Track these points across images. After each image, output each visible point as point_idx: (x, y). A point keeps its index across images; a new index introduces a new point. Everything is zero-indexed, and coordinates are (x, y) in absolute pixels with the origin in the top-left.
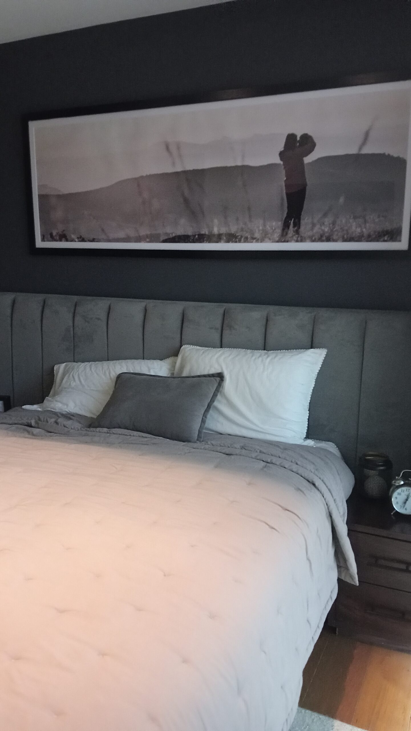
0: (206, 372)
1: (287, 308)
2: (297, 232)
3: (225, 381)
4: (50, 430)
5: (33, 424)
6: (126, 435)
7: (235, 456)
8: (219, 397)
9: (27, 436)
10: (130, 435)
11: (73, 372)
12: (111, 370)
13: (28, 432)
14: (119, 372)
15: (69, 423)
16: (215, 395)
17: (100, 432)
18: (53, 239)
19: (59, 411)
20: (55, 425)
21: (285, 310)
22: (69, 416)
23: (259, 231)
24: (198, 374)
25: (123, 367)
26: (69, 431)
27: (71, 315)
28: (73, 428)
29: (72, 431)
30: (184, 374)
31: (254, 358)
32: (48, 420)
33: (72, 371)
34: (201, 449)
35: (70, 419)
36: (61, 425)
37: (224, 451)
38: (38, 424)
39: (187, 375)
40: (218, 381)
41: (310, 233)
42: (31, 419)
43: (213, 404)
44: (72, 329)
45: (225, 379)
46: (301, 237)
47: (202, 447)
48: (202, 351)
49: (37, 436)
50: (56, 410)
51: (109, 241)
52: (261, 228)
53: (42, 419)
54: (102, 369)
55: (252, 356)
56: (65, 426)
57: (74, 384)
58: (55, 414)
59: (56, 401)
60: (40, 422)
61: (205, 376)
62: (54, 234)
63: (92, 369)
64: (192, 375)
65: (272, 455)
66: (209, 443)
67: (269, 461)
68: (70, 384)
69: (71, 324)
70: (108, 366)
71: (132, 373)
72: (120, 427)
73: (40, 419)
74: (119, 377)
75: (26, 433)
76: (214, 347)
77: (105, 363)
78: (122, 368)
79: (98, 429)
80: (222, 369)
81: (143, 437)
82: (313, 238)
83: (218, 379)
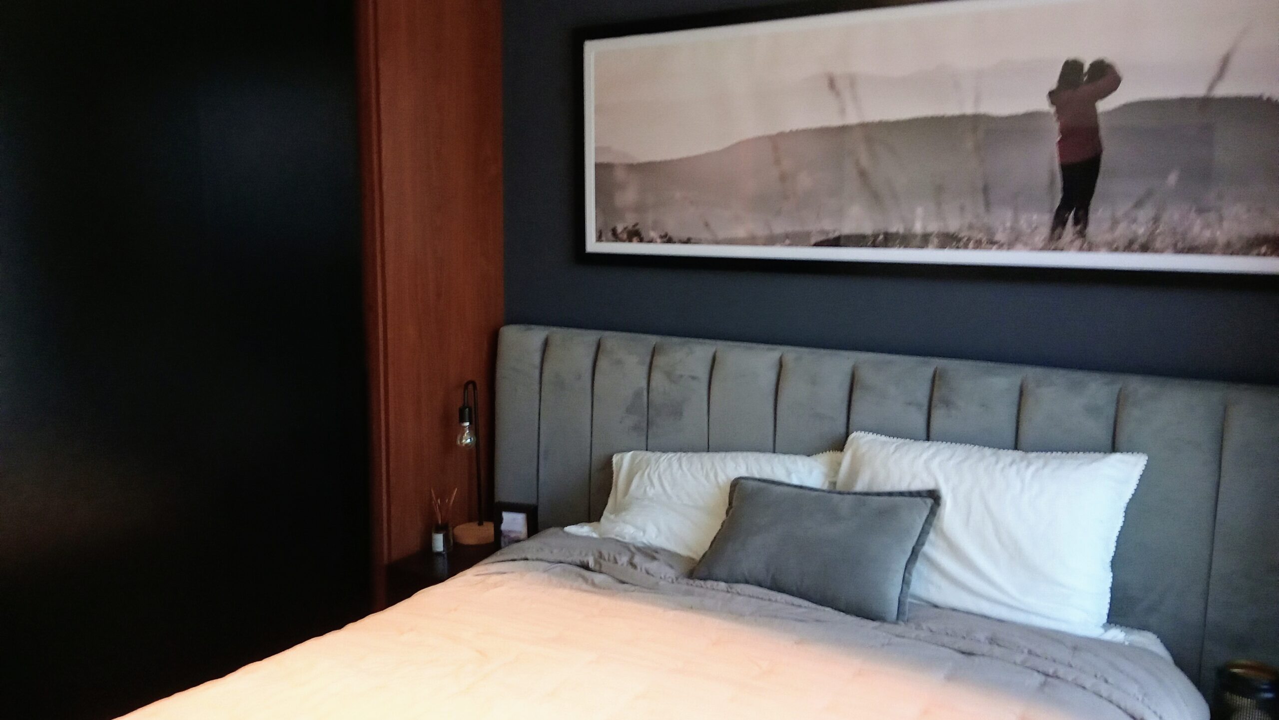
0: (903, 487)
1: (1062, 372)
2: (1082, 234)
3: (942, 507)
4: (622, 578)
5: (591, 564)
6: (762, 599)
7: (981, 658)
8: (932, 536)
9: (584, 586)
10: (770, 600)
11: (648, 470)
12: (719, 471)
13: (586, 580)
14: (734, 475)
15: (653, 566)
16: (924, 533)
17: (713, 589)
18: (616, 237)
19: (631, 541)
20: (631, 569)
21: (1059, 376)
22: (651, 553)
23: (1005, 229)
24: (888, 488)
25: (740, 466)
26: (657, 583)
27: (645, 369)
28: (663, 576)
29: (662, 583)
30: (859, 487)
31: (1001, 465)
32: (618, 557)
33: (646, 468)
34: (909, 638)
35: (654, 558)
36: (641, 569)
37: (956, 646)
38: (601, 566)
39: (865, 490)
40: (930, 505)
41: (1108, 237)
42: (586, 555)
43: (922, 550)
44: (645, 393)
45: (942, 502)
46: (1089, 243)
47: (913, 635)
48: (894, 446)
49: (600, 588)
50: (625, 538)
51: (717, 242)
52: (1008, 224)
53: (606, 557)
54: (702, 468)
55: (997, 462)
56: (648, 573)
57: (652, 491)
58: (625, 546)
59: (625, 522)
60: (602, 561)
61: (901, 494)
62: (620, 229)
63: (685, 469)
64: (876, 489)
65: (1054, 661)
66: (924, 626)
67: (1051, 671)
68: (645, 491)
69: (644, 384)
70: (713, 464)
71: (759, 480)
72: (747, 582)
73: (601, 555)
74: (736, 484)
75: (580, 580)
76: (916, 439)
77: (706, 457)
78: (738, 468)
79: (709, 583)
80: (937, 484)
81: (793, 605)
82: (1115, 246)
83: (930, 501)
